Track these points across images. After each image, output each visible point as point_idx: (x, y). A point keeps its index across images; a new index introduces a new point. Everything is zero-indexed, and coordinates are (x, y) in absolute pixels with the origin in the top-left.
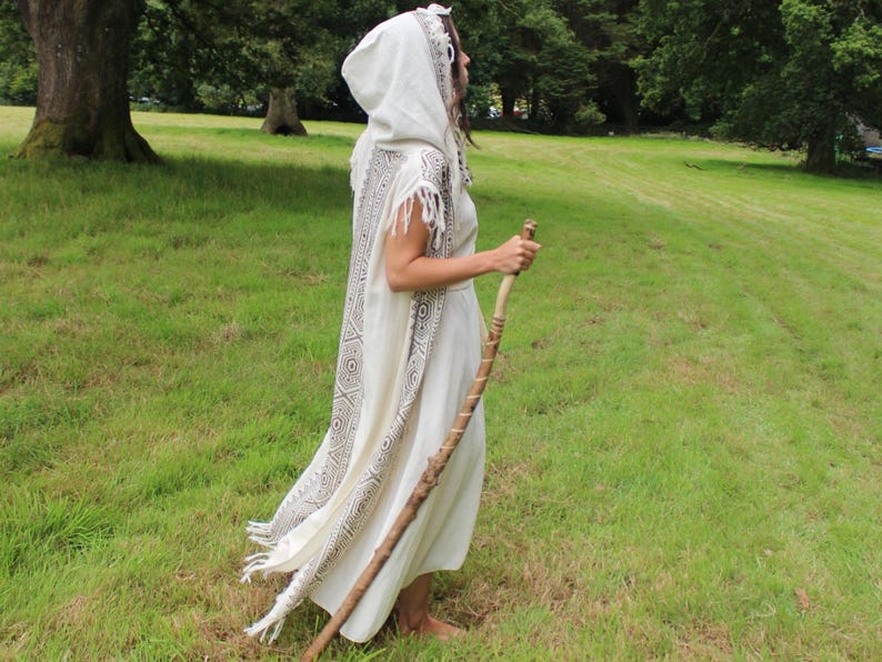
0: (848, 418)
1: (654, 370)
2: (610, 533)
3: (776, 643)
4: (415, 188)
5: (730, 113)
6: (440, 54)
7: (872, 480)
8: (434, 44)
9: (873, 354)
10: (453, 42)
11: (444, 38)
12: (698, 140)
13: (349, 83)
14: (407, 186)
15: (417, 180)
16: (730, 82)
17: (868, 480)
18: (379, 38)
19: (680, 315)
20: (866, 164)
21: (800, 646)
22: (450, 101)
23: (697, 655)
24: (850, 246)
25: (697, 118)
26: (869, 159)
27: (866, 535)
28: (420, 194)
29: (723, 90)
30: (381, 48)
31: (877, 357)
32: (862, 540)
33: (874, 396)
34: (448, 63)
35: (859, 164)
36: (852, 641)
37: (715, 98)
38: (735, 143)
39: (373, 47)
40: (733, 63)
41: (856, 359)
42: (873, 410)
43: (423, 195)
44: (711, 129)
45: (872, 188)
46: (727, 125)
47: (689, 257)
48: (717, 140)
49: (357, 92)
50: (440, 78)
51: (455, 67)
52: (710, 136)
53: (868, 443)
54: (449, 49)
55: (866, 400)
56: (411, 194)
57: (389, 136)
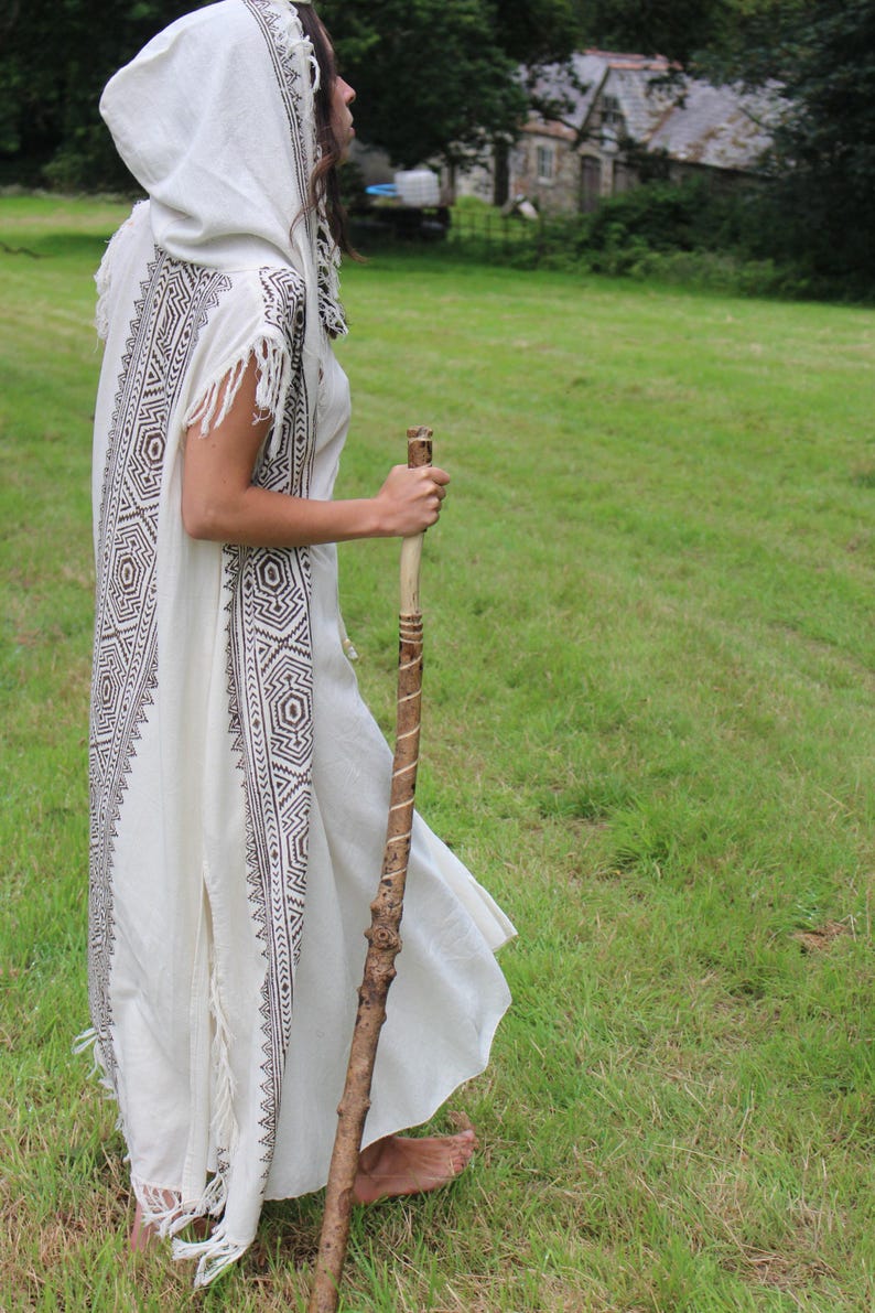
0: (451, 742)
1: (44, 698)
2: (40, 1068)
3: (438, 1233)
4: (250, 341)
5: (80, 131)
6: (295, 75)
7: (533, 864)
8: (280, 56)
9: (470, 606)
10: (319, 51)
11: (300, 45)
12: (21, 195)
13: (113, 128)
14: (236, 340)
15: (252, 328)
16: (74, 67)
17: (525, 864)
18: (176, 44)
19: (69, 573)
20: (369, 221)
21: (487, 1232)
22: (311, 168)
23: (288, 1298)
24: (373, 393)
25: (13, 146)
26: (372, 210)
27: (550, 974)
28: (259, 350)
29: (61, 84)
30: (178, 63)
31: (479, 612)
32: (545, 987)
33: (493, 693)
34: (307, 91)
35: (357, 220)
36: (582, 1197)
37: (49, 104)
38: (100, 197)
39: (164, 59)
40: (77, 25)
41: (441, 621)
42: (498, 719)
43: (265, 355)
44: (50, 168)
45: (386, 268)
46: (77, 158)
47: (57, 448)
48: (61, 191)
49: (127, 147)
50: (296, 122)
51: (324, 101)
52: (45, 184)
53: (507, 790)
54: (312, 64)
55: (478, 702)
56: (243, 353)
57: (194, 234)
